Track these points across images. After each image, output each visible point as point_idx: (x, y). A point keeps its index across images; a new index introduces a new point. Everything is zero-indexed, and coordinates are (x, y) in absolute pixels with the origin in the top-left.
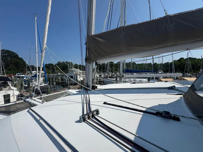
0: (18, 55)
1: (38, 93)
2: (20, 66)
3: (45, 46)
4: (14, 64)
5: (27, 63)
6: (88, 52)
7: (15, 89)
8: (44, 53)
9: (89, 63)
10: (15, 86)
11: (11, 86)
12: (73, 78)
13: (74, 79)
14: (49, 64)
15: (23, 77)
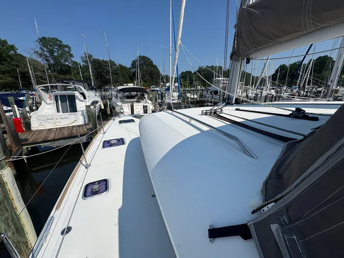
0: (152, 61)
1: (170, 108)
2: (155, 76)
3: (179, 42)
4: (149, 74)
5: (161, 72)
6: (236, 42)
7: (150, 102)
8: (178, 53)
9: (236, 61)
10: (151, 100)
11: (147, 99)
12: (219, 94)
13: (220, 96)
14: (186, 72)
15: (158, 91)
